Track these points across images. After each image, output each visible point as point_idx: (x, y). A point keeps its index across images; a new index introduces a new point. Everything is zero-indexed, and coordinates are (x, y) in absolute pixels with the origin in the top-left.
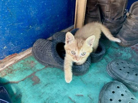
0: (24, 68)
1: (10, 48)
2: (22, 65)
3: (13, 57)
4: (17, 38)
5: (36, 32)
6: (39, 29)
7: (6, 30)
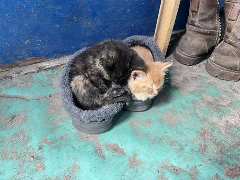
0: (48, 82)
1: (36, 46)
2: (47, 78)
3: (38, 63)
4: (50, 31)
5: (83, 30)
6: (89, 27)
7: (33, 13)
